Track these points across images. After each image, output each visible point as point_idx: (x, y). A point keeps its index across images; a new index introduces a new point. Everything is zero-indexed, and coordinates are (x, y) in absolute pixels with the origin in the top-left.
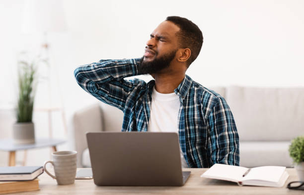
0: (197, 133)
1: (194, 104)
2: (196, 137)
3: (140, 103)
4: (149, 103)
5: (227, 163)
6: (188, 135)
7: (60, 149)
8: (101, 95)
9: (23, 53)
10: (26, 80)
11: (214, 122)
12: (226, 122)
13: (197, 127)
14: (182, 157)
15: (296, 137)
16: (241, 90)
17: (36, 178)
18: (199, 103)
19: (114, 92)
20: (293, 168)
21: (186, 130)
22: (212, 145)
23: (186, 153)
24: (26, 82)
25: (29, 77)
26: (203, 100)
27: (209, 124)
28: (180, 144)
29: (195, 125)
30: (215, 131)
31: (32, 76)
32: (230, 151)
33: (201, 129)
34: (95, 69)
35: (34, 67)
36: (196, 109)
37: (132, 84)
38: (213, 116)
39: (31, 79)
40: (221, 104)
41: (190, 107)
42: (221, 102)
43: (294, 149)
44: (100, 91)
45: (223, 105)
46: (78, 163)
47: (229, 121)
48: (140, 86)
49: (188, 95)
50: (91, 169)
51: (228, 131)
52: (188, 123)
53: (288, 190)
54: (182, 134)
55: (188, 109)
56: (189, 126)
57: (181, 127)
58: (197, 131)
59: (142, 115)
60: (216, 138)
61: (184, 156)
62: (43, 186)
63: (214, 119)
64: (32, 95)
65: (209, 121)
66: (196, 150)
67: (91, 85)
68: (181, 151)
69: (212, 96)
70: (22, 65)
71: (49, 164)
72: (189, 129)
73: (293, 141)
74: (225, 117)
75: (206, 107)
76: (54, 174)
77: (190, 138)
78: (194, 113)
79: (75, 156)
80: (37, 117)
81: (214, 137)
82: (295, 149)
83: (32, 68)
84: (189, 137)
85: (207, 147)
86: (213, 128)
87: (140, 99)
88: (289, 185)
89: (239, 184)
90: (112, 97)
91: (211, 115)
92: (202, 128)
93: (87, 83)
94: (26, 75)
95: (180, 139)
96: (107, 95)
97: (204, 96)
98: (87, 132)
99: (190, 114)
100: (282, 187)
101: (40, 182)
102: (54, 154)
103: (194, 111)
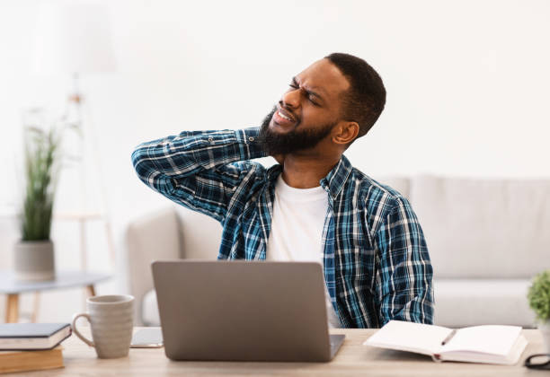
0: (357, 262)
1: (352, 209)
2: (354, 269)
3: (253, 206)
4: (270, 204)
5: (408, 317)
6: (341, 264)
7: (102, 291)
8: (181, 198)
9: (35, 111)
10: (40, 161)
11: (388, 241)
12: (409, 242)
13: (357, 251)
14: (329, 305)
15: (542, 272)
16: (439, 184)
17: (58, 344)
18: (360, 207)
19: (205, 192)
20: (536, 328)
21: (337, 256)
22: (383, 284)
23: (335, 298)
24: (39, 165)
25: (44, 156)
26: (368, 202)
27: (378, 245)
28: (325, 283)
29: (353, 248)
30: (388, 259)
31: (50, 154)
32: (415, 296)
33: (364, 255)
34: (170, 152)
35: (55, 138)
36: (355, 218)
37: (239, 171)
38: (386, 231)
39: (49, 161)
40: (402, 210)
41: (345, 214)
42: (401, 205)
43: (537, 294)
44: (179, 192)
45: (406, 212)
46: (135, 317)
47: (416, 241)
48: (254, 175)
49: (342, 193)
50: (159, 329)
51: (412, 259)
52: (341, 242)
53: (525, 369)
54: (328, 262)
55: (342, 217)
56: (342, 248)
57: (327, 249)
58: (356, 258)
59: (257, 226)
60: (390, 272)
61: (333, 303)
62: (71, 360)
63: (387, 237)
64: (50, 189)
65: (378, 241)
66: (355, 293)
67: (163, 182)
68: (327, 294)
69: (385, 196)
70: (33, 134)
71: (82, 319)
72: (343, 255)
73: (536, 279)
74: (408, 233)
75: (374, 213)
76: (90, 339)
77: (344, 271)
78: (352, 224)
79: (129, 305)
80: (58, 230)
81: (386, 269)
82: (539, 294)
83: (50, 139)
84: (341, 268)
85: (374, 288)
86: (385, 253)
87: (254, 199)
88: (528, 360)
89: (434, 359)
90: (201, 201)
91: (383, 228)
92: (367, 252)
93: (156, 178)
94: (39, 152)
95: (324, 272)
96: (191, 197)
97: (371, 194)
98: (153, 261)
99: (344, 226)
100: (515, 365)
101: (65, 353)
102: (91, 300)
103: (352, 220)
